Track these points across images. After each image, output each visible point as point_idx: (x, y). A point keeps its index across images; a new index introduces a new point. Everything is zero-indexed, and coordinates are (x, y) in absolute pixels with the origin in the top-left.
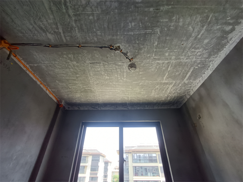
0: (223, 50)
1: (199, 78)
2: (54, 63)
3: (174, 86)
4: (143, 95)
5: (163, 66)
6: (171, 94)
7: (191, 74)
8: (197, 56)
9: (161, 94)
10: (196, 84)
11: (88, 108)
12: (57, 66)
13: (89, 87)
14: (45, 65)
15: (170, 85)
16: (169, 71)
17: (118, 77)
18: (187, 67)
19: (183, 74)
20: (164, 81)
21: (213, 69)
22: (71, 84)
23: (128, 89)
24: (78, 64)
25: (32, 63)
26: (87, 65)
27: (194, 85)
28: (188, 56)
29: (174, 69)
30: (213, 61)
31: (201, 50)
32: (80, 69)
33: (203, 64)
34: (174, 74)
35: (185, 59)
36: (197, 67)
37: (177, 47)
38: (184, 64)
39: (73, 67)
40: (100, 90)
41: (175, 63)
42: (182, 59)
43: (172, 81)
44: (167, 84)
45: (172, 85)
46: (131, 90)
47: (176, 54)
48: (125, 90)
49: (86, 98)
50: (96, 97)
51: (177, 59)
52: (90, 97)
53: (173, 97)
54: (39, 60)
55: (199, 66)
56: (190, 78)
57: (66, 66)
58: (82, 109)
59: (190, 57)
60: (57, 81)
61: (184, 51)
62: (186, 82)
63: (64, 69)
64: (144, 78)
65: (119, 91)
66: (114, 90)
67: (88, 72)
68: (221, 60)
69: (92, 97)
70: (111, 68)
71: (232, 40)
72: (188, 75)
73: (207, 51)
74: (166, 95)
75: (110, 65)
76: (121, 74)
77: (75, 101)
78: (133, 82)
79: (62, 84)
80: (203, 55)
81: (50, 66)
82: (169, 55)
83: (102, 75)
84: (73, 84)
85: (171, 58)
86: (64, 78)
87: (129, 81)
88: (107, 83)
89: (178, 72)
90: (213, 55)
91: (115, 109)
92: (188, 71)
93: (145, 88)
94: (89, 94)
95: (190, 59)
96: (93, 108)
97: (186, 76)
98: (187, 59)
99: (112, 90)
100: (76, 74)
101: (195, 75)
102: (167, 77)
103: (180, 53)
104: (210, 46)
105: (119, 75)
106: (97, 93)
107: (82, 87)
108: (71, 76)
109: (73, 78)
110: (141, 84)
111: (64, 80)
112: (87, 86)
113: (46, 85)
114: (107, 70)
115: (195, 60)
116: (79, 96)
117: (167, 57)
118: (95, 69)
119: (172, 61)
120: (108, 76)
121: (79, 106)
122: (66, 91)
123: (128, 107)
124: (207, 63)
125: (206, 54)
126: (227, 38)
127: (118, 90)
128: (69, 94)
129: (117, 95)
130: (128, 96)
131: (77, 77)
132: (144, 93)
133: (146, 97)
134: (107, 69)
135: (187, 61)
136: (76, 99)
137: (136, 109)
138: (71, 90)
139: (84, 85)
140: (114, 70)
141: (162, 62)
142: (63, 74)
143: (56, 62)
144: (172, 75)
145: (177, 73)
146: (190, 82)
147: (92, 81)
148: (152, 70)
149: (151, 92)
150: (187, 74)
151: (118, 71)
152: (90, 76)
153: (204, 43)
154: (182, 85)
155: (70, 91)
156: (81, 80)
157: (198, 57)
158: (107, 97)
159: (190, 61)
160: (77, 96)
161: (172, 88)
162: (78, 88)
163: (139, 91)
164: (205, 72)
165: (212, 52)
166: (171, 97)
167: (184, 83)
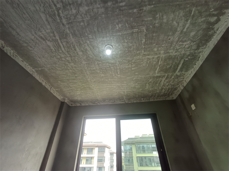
0: (211, 40)
1: (191, 69)
2: (55, 66)
3: (166, 79)
4: (138, 89)
5: (153, 61)
6: (165, 86)
7: (182, 66)
8: (185, 48)
9: (155, 87)
10: (189, 75)
11: (88, 104)
12: (57, 68)
13: (87, 85)
14: (48, 68)
15: (162, 78)
16: (160, 65)
17: (112, 74)
18: (177, 60)
19: (174, 66)
20: (156, 75)
21: (203, 59)
22: (71, 83)
23: (123, 84)
24: (76, 65)
25: (36, 68)
26: (83, 65)
27: (187, 77)
28: (177, 50)
29: (164, 62)
30: (203, 52)
31: (188, 42)
32: (78, 70)
33: (193, 56)
34: (165, 68)
35: (174, 52)
36: (187, 59)
37: (164, 42)
38: (173, 57)
39: (72, 68)
40: (98, 87)
41: (165, 57)
42: (171, 52)
43: (164, 74)
44: (160, 77)
45: (165, 78)
46: (126, 85)
47: (164, 49)
48: (121, 85)
49: (86, 94)
50: (95, 93)
51: (166, 54)
52: (89, 94)
53: (167, 89)
54: (42, 65)
55: (189, 57)
56: (181, 70)
57: (66, 67)
58: (83, 105)
59: (179, 50)
60: (59, 82)
61: (171, 45)
62: (179, 74)
63: (64, 71)
64: (137, 73)
65: (115, 87)
66: (111, 86)
67: (85, 72)
68: (210, 50)
69: (91, 94)
70: (105, 67)
71: (219, 30)
72: (179, 68)
73: (195, 43)
74: (161, 88)
75: (103, 64)
76: (115, 71)
77: (76, 98)
78: (127, 78)
79: (64, 84)
80: (191, 47)
81: (52, 69)
82: (158, 50)
83: (98, 73)
84: (73, 83)
85: (160, 52)
86: (65, 78)
87: (123, 77)
88: (103, 80)
89: (169, 65)
90: (202, 46)
91: (114, 103)
92: (179, 64)
93: (139, 82)
94: (89, 91)
95: (179, 52)
96: (93, 103)
97: (177, 68)
98: (176, 52)
99: (108, 87)
100: (75, 74)
101: (186, 66)
102: (158, 70)
103: (168, 47)
104: (197, 38)
105: (113, 72)
106: (95, 90)
107: (81, 85)
108: (71, 76)
109: (73, 78)
110: (134, 79)
111: (65, 80)
112: (86, 84)
113: (50, 85)
114: (102, 69)
115: (184, 52)
116: (79, 93)
117: (156, 52)
118: (91, 68)
119: (161, 56)
120: (103, 74)
121: (81, 103)
122: (68, 89)
123: (125, 101)
124: (196, 54)
125: (195, 45)
126: (213, 29)
127: (113, 86)
128: (71, 92)
129: (113, 90)
130: (124, 90)
131: (76, 77)
132: (139, 87)
133: (141, 91)
134: (102, 67)
135: (176, 54)
136: (77, 97)
137: (132, 102)
138: (72, 88)
139: (83, 84)
140: (107, 68)
141: (151, 57)
142: (64, 75)
143: (56, 65)
144: (163, 68)
145: (168, 67)
146: (182, 74)
147: (90, 80)
148: (144, 65)
149: (146, 86)
150: (178, 66)
151: (112, 69)
152: (88, 75)
153: (191, 36)
154: (174, 77)
155: (72, 90)
156: (80, 79)
157: (187, 50)
158: (104, 93)
159: (179, 54)
160: (78, 93)
161: (165, 80)
162: (78, 86)
163: (133, 85)
164: (196, 63)
165: (200, 44)
166: (165, 89)
167: (177, 75)
